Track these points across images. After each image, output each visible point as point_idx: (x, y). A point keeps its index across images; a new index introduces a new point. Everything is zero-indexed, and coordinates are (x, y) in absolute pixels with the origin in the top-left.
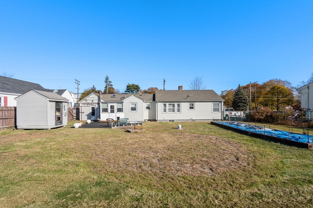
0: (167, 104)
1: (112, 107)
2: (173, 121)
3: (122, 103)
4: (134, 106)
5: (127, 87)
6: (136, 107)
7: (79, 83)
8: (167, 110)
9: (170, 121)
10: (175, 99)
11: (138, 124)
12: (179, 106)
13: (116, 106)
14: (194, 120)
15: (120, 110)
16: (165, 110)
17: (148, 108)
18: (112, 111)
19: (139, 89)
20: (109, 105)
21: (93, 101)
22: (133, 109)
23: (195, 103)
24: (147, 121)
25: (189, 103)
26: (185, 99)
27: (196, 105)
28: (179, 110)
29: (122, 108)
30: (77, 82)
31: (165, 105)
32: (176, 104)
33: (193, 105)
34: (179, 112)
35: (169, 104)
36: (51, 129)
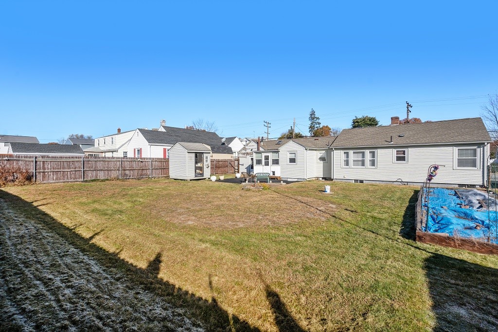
0: (351, 152)
1: (267, 158)
2: (362, 182)
3: (277, 152)
4: (293, 156)
5: (353, 122)
6: (296, 158)
7: (269, 125)
8: (351, 162)
9: (356, 181)
10: (365, 144)
11: (282, 182)
12: (373, 154)
13: (272, 156)
14: (406, 183)
15: (276, 162)
16: (347, 163)
17: (322, 159)
18: (267, 164)
19: (376, 124)
20: (264, 155)
21: (252, 150)
22: (293, 160)
23: (409, 149)
24: (321, 179)
25: (395, 151)
26: (386, 143)
27: (411, 152)
28: (373, 163)
29: (278, 160)
30: (266, 124)
31: (347, 153)
32: (367, 152)
33: (404, 153)
34: (373, 167)
35: (354, 153)
36: (190, 180)
